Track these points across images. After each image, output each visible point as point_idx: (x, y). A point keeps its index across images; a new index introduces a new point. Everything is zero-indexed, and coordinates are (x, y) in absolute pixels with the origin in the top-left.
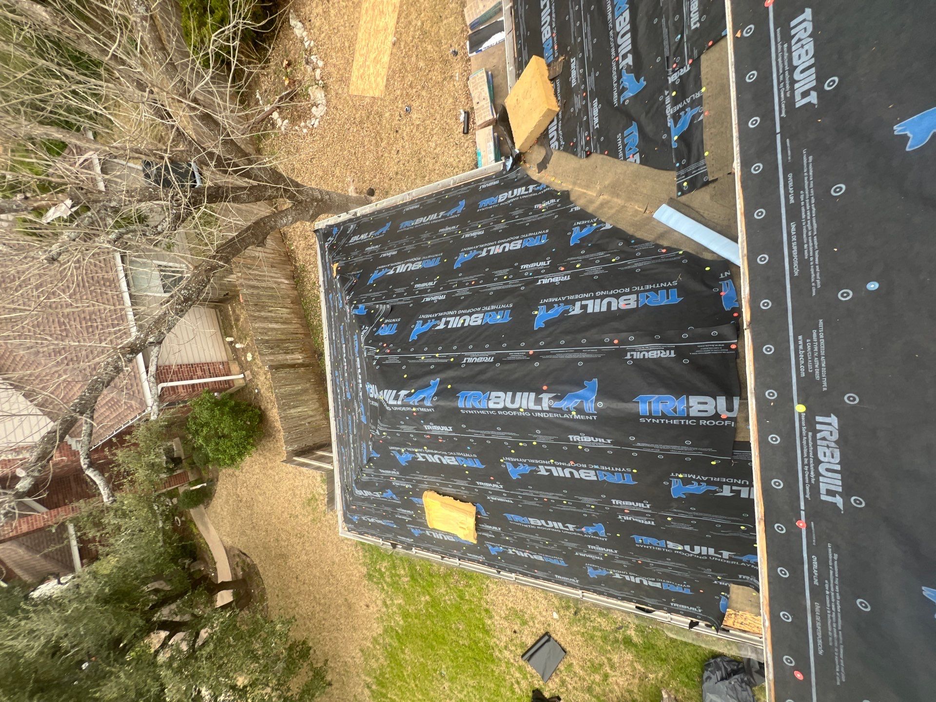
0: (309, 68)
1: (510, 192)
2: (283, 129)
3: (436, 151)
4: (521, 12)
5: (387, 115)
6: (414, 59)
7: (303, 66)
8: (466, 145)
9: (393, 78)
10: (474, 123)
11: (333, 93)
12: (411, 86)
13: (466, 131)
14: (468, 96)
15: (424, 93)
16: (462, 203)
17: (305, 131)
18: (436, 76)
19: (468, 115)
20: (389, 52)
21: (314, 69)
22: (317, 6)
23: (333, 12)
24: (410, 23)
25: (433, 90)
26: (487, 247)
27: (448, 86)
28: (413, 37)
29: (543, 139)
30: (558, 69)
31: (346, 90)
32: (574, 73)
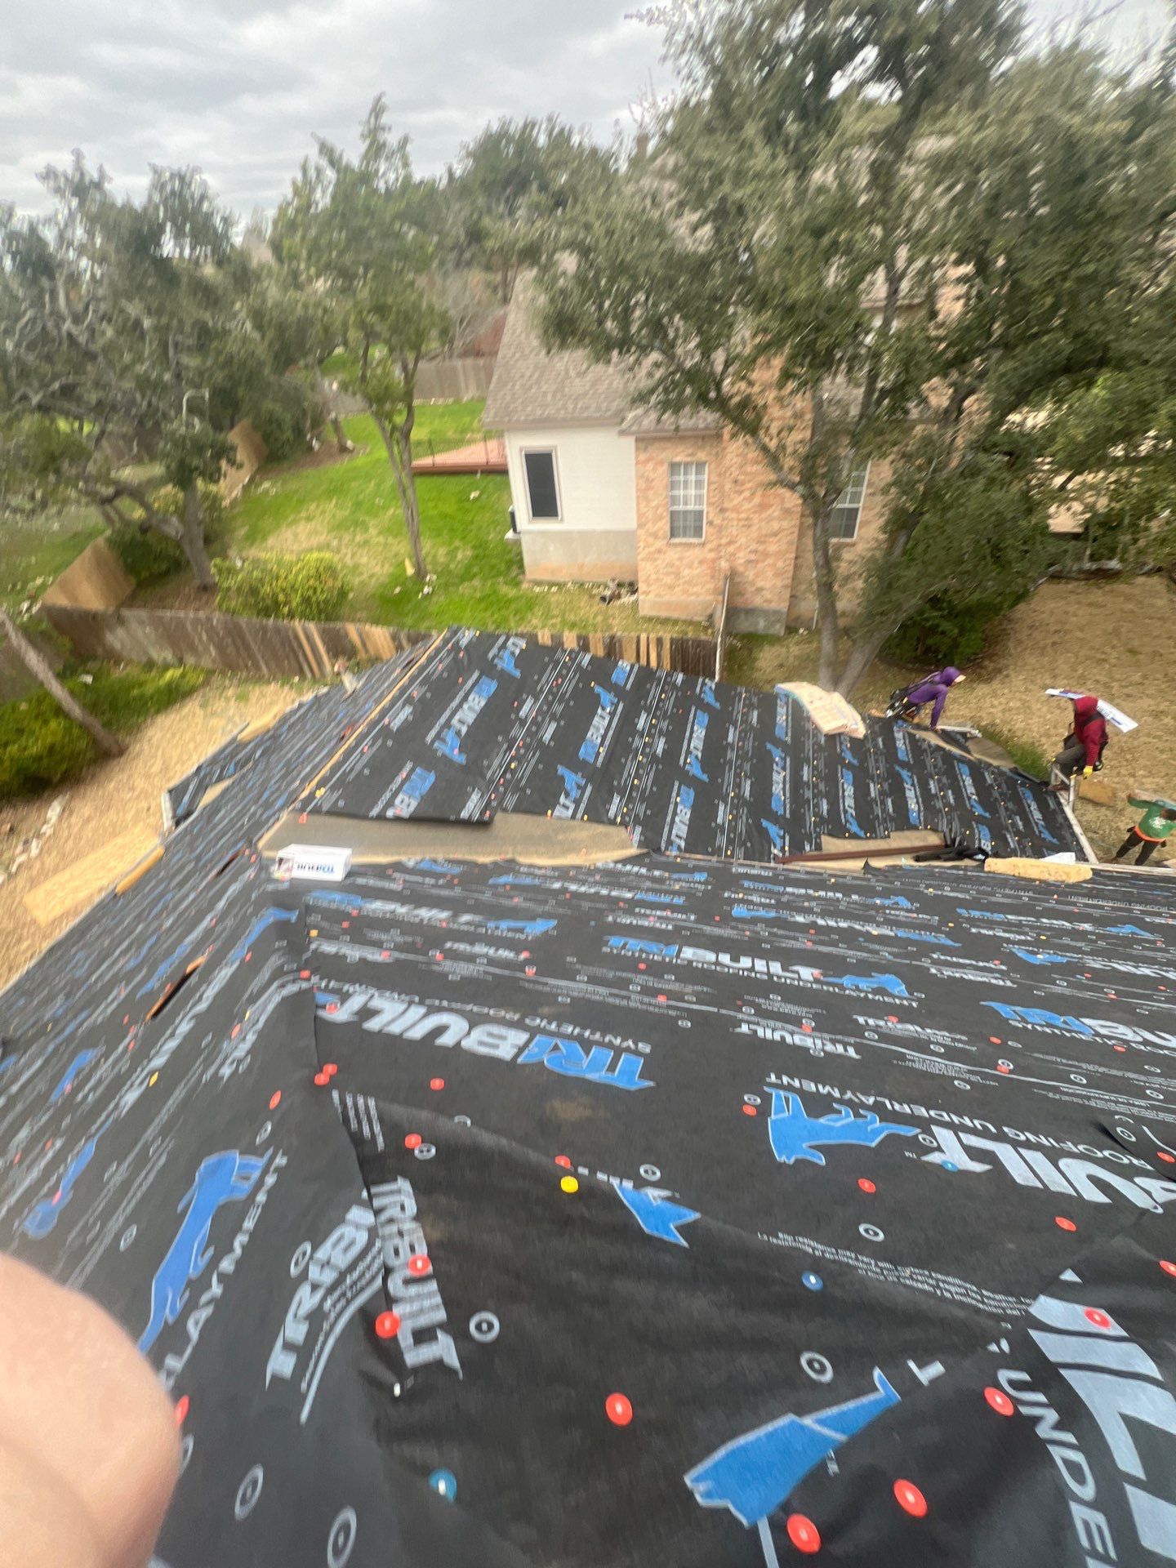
0: (20, 848)
21: (23, 853)
22: (90, 808)
31: (24, 892)
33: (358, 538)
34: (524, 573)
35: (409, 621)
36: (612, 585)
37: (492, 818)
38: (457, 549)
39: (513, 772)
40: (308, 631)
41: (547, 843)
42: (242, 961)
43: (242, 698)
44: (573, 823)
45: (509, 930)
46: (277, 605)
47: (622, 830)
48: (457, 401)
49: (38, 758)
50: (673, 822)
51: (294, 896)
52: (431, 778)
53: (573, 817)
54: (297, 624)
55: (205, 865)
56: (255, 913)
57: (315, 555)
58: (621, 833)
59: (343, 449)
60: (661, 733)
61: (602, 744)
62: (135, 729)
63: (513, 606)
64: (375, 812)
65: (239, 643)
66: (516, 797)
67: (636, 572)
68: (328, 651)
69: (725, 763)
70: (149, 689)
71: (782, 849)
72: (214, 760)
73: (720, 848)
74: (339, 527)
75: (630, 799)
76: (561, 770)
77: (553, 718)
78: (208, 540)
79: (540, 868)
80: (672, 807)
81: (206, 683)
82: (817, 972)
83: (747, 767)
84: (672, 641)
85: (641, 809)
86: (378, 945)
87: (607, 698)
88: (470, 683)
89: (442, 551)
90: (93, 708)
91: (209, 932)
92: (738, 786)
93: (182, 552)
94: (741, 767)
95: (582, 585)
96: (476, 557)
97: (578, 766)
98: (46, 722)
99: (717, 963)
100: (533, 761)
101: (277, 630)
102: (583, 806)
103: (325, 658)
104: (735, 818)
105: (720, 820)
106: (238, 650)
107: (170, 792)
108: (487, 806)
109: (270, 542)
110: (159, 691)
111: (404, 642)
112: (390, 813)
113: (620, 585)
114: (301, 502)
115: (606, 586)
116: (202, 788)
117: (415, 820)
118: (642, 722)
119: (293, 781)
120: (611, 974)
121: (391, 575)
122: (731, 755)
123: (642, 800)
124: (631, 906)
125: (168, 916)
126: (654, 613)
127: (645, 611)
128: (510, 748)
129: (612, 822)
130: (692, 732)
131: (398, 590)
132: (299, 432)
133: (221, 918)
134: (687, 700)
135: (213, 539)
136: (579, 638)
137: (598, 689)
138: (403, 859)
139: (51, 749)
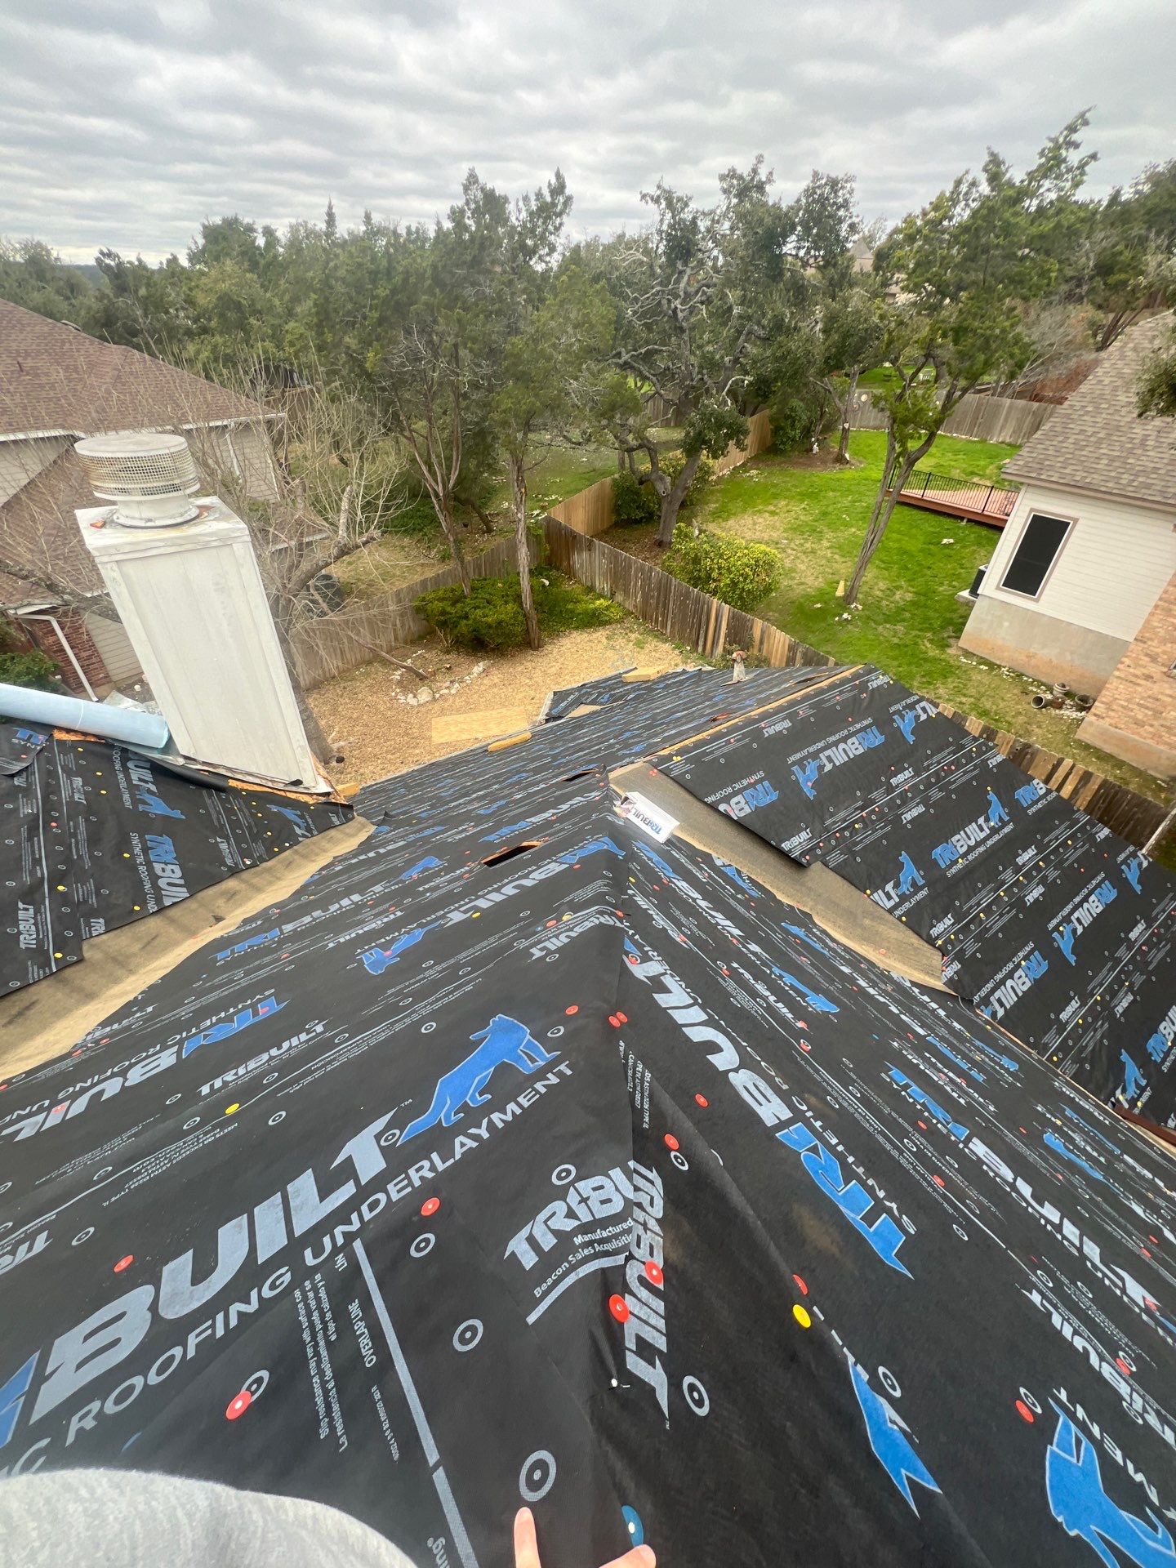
0: (448, 684)
2: (393, 677)
7: (448, 678)
11: (430, 708)
17: (393, 694)
21: (447, 688)
22: (498, 678)
23: (495, 690)
31: (434, 715)
33: (808, 545)
34: (959, 638)
35: (812, 638)
36: (1057, 690)
37: (809, 864)
38: (898, 588)
39: (854, 832)
40: (721, 611)
41: (850, 919)
42: (571, 866)
43: (640, 645)
44: (887, 915)
45: (792, 987)
46: (709, 577)
47: (937, 955)
48: (983, 441)
49: (490, 626)
50: (1002, 982)
51: (623, 836)
52: (774, 796)
53: (891, 911)
54: (715, 601)
55: (559, 766)
56: (593, 832)
57: (763, 547)
58: (936, 958)
59: (840, 459)
60: (1043, 881)
61: (964, 856)
62: (555, 634)
63: (927, 666)
64: (709, 800)
65: (662, 599)
66: (843, 857)
67: (1099, 691)
68: (727, 636)
69: (1112, 957)
70: (580, 608)
71: (1133, 1102)
72: (596, 685)
73: (1046, 1047)
74: (796, 529)
75: (965, 930)
76: (904, 857)
77: (925, 802)
78: (683, 505)
79: (833, 940)
80: (1011, 965)
81: (621, 621)
82: (1151, 1300)
83: (1138, 979)
84: (1104, 783)
85: (971, 947)
86: (678, 925)
87: (997, 810)
88: (858, 726)
89: (882, 585)
90: (538, 605)
91: (548, 824)
92: (1112, 993)
93: (659, 510)
94: (1129, 974)
95: (1020, 675)
96: (913, 603)
97: (925, 862)
98: (506, 603)
99: (1013, 1186)
100: (880, 833)
101: (697, 601)
102: (907, 905)
103: (722, 640)
104: (1086, 1027)
105: (1064, 1016)
106: (658, 604)
107: (555, 693)
108: (812, 849)
109: (731, 522)
110: (586, 612)
111: (799, 655)
112: (722, 807)
113: (1068, 694)
114: (775, 496)
115: (1050, 689)
116: (578, 702)
117: (740, 825)
118: (1026, 857)
119: (656, 736)
120: (887, 1110)
121: (820, 590)
122: (1123, 954)
123: (978, 938)
124: (921, 1046)
125: (519, 790)
126: (1098, 743)
127: (1084, 734)
128: (862, 808)
129: (931, 941)
130: (1086, 899)
131: (819, 606)
132: (807, 432)
133: (562, 819)
134: (1100, 862)
135: (687, 506)
136: (986, 729)
137: (992, 797)
138: (714, 855)
139: (500, 623)
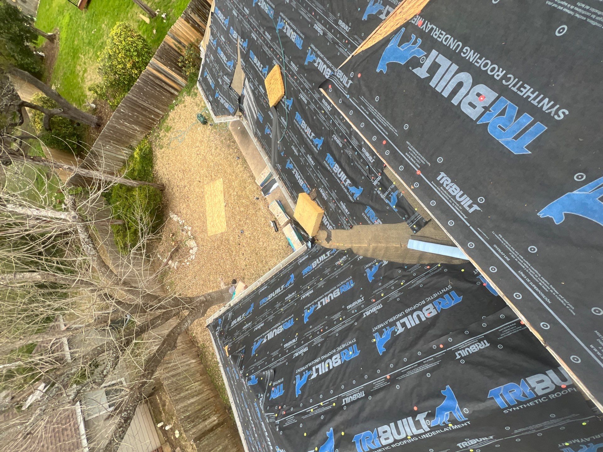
0: (184, 233)
1: (317, 260)
2: (175, 267)
3: (265, 245)
4: (285, 177)
5: (232, 238)
6: (237, 208)
7: (180, 233)
8: (279, 236)
9: (229, 220)
10: (279, 225)
11: (200, 239)
12: (240, 221)
13: (277, 230)
14: (271, 214)
15: (248, 221)
16: (292, 276)
17: (188, 263)
18: (252, 211)
19: (275, 222)
20: (224, 210)
21: (187, 232)
22: (183, 205)
23: (191, 205)
24: (231, 195)
25: (252, 218)
26: (319, 300)
27: (259, 213)
28: (234, 200)
29: (322, 226)
30: (315, 195)
31: (206, 235)
32: (323, 194)
40: (154, 65)
43: (168, 129)
49: (149, 203)
54: (148, 68)
59: (52, 39)
62: (156, 177)
65: (140, 109)
81: (150, 143)
103: (173, 74)
106: (143, 115)
131: (155, 31)
